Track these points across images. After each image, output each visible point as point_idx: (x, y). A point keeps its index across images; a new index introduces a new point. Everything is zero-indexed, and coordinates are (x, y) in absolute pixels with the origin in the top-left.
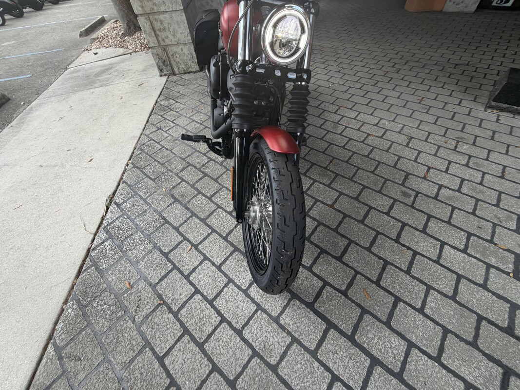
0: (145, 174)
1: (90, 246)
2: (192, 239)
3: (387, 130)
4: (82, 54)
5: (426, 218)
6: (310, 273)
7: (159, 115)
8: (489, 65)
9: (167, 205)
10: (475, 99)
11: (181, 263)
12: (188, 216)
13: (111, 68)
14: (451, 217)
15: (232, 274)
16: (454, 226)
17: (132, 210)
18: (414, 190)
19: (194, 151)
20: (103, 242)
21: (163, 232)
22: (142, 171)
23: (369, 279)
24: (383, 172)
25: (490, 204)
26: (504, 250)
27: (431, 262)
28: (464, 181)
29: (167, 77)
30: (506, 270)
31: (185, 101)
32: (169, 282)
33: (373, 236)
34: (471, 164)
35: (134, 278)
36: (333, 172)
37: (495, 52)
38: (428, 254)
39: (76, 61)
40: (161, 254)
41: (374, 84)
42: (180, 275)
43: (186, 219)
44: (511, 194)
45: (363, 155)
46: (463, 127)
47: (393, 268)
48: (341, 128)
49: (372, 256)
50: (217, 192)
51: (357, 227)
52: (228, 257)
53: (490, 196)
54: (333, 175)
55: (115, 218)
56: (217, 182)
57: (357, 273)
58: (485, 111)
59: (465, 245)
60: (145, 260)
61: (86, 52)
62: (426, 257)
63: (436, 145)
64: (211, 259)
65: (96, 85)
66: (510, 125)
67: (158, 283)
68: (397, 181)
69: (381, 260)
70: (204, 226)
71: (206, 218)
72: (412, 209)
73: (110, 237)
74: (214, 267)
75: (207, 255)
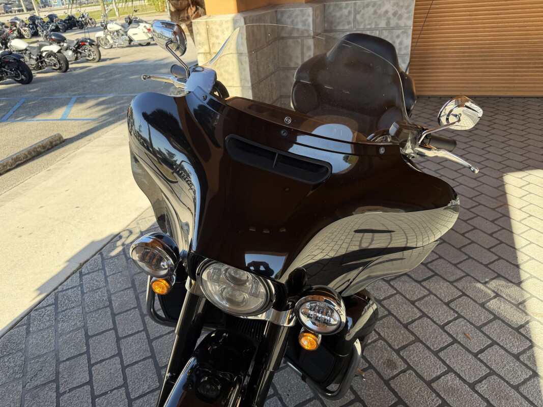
1: (35, 306)
2: (120, 331)
3: (436, 274)
5: (393, 402)
9: (122, 288)
11: (96, 350)
12: (132, 306)
15: (131, 379)
17: (89, 283)
18: (407, 363)
20: (47, 306)
21: (100, 314)
32: (74, 364)
35: (49, 349)
40: (85, 335)
42: (87, 361)
43: (129, 308)
52: (140, 361)
55: (70, 287)
60: (68, 336)
63: (494, 315)
64: (123, 357)
67: (64, 361)
68: (393, 344)
70: (140, 322)
72: (383, 385)
73: (56, 304)
74: (120, 365)
75: (123, 351)
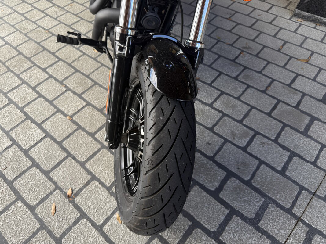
10: (288, 5)
25: (235, 120)
30: (209, 188)
34: (240, 77)
36: (93, 81)
44: (262, 109)
46: (257, 36)
47: (97, 183)
49: (82, 171)
51: (85, 140)
53: (239, 111)
54: (91, 84)
57: (57, 188)
58: (290, 19)
66: (306, 35)
69: (89, 176)
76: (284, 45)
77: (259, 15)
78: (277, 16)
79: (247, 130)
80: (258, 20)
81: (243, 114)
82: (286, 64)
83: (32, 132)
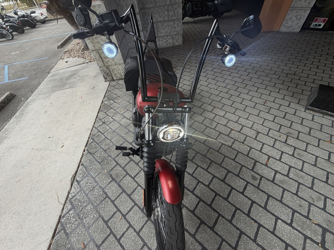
0: (95, 159)
1: (61, 214)
2: (122, 210)
3: (243, 126)
4: (59, 62)
5: (266, 197)
6: (194, 240)
7: (104, 112)
8: (308, 75)
9: (108, 183)
10: (299, 102)
11: (115, 229)
12: (120, 192)
13: (76, 74)
14: (282, 197)
15: (146, 239)
16: (284, 204)
17: (86, 186)
18: (259, 175)
19: (124, 141)
20: (69, 212)
21: (105, 205)
22: (93, 156)
23: (230, 245)
24: (240, 160)
25: (308, 187)
26: (316, 224)
27: (269, 233)
28: (291, 168)
29: (109, 82)
30: (316, 241)
31: (120, 101)
32: (108, 243)
33: (234, 211)
34: (295, 155)
35: (87, 240)
36: (210, 159)
37: (312, 64)
38: (267, 226)
39: (55, 67)
40: (103, 221)
41: (235, 89)
42: (115, 239)
43: (119, 194)
44: (320, 179)
45: (228, 146)
46: (291, 125)
47: (246, 237)
48: (215, 124)
49: (233, 227)
50: (138, 173)
51: (224, 203)
52: (144, 225)
53: (307, 180)
54: (209, 162)
55: (76, 193)
56: (138, 165)
57: (223, 240)
58: (305, 111)
59: (291, 219)
60: (93, 226)
61: (61, 60)
62: (266, 229)
63: (274, 138)
64: (133, 226)
65: (67, 87)
66: (321, 123)
67: (101, 244)
68: (249, 167)
69: (238, 231)
70: (130, 200)
71: (131, 194)
72: (258, 190)
73: (73, 207)
74: (135, 233)
75: (131, 223)
76: (310, 130)
77: (285, 109)
78: (296, 110)
79: (319, 194)
80: (286, 113)
81: (310, 183)
82: (319, 144)
83: (190, 197)
